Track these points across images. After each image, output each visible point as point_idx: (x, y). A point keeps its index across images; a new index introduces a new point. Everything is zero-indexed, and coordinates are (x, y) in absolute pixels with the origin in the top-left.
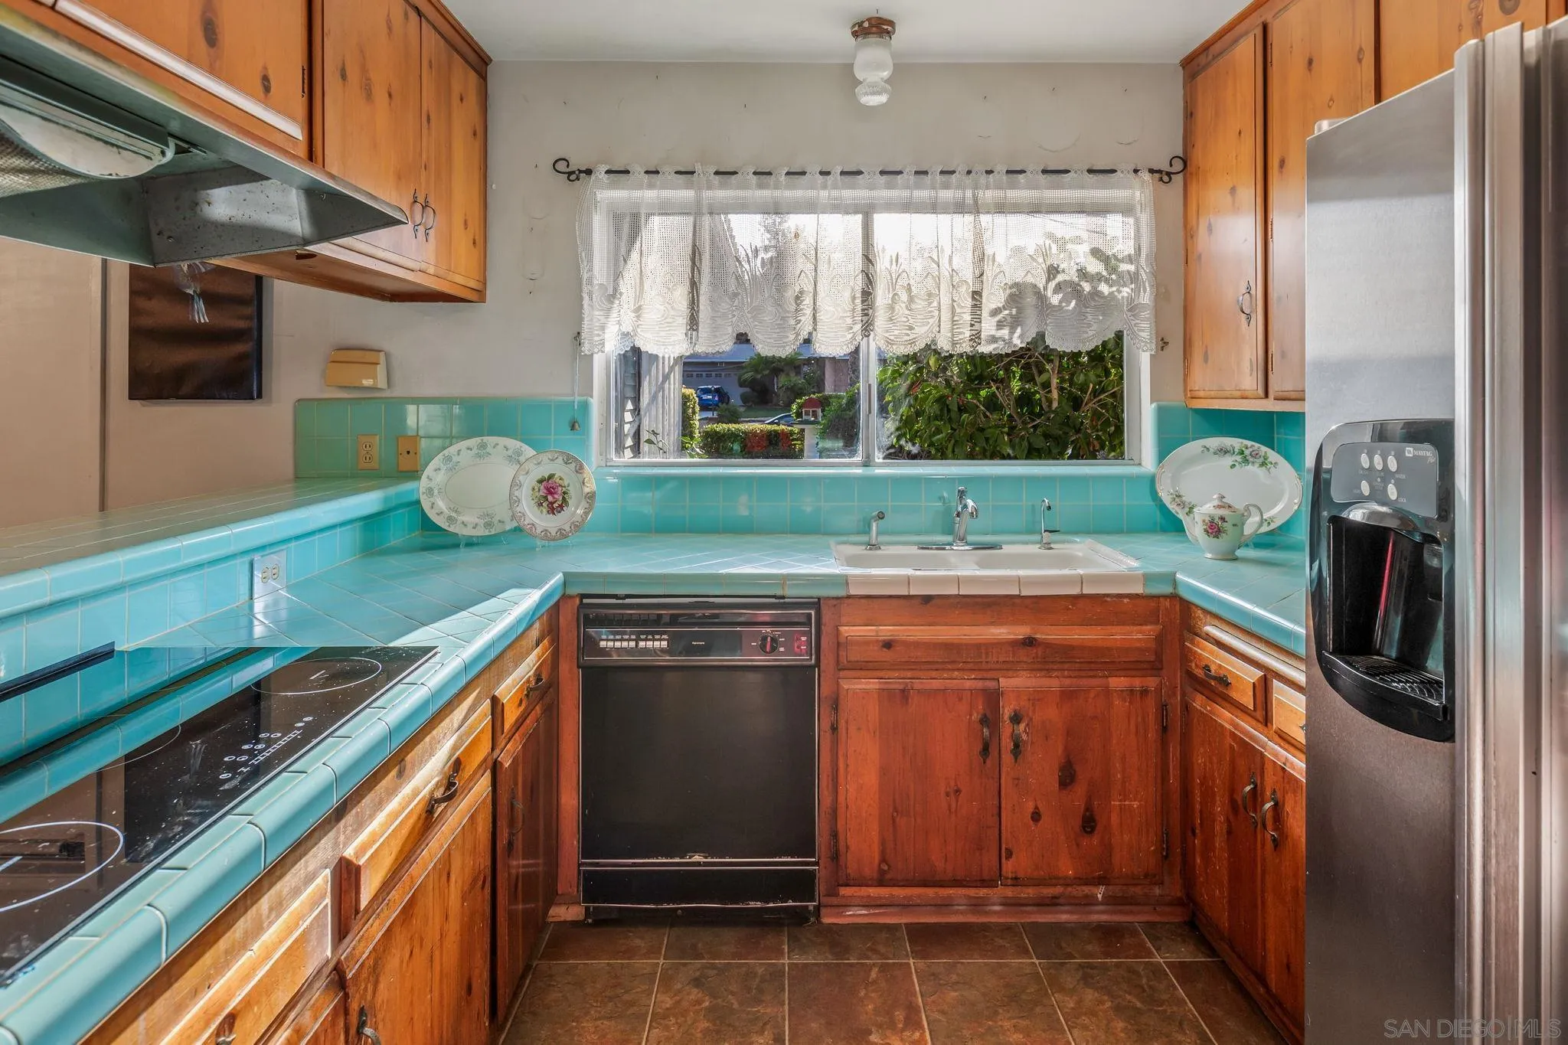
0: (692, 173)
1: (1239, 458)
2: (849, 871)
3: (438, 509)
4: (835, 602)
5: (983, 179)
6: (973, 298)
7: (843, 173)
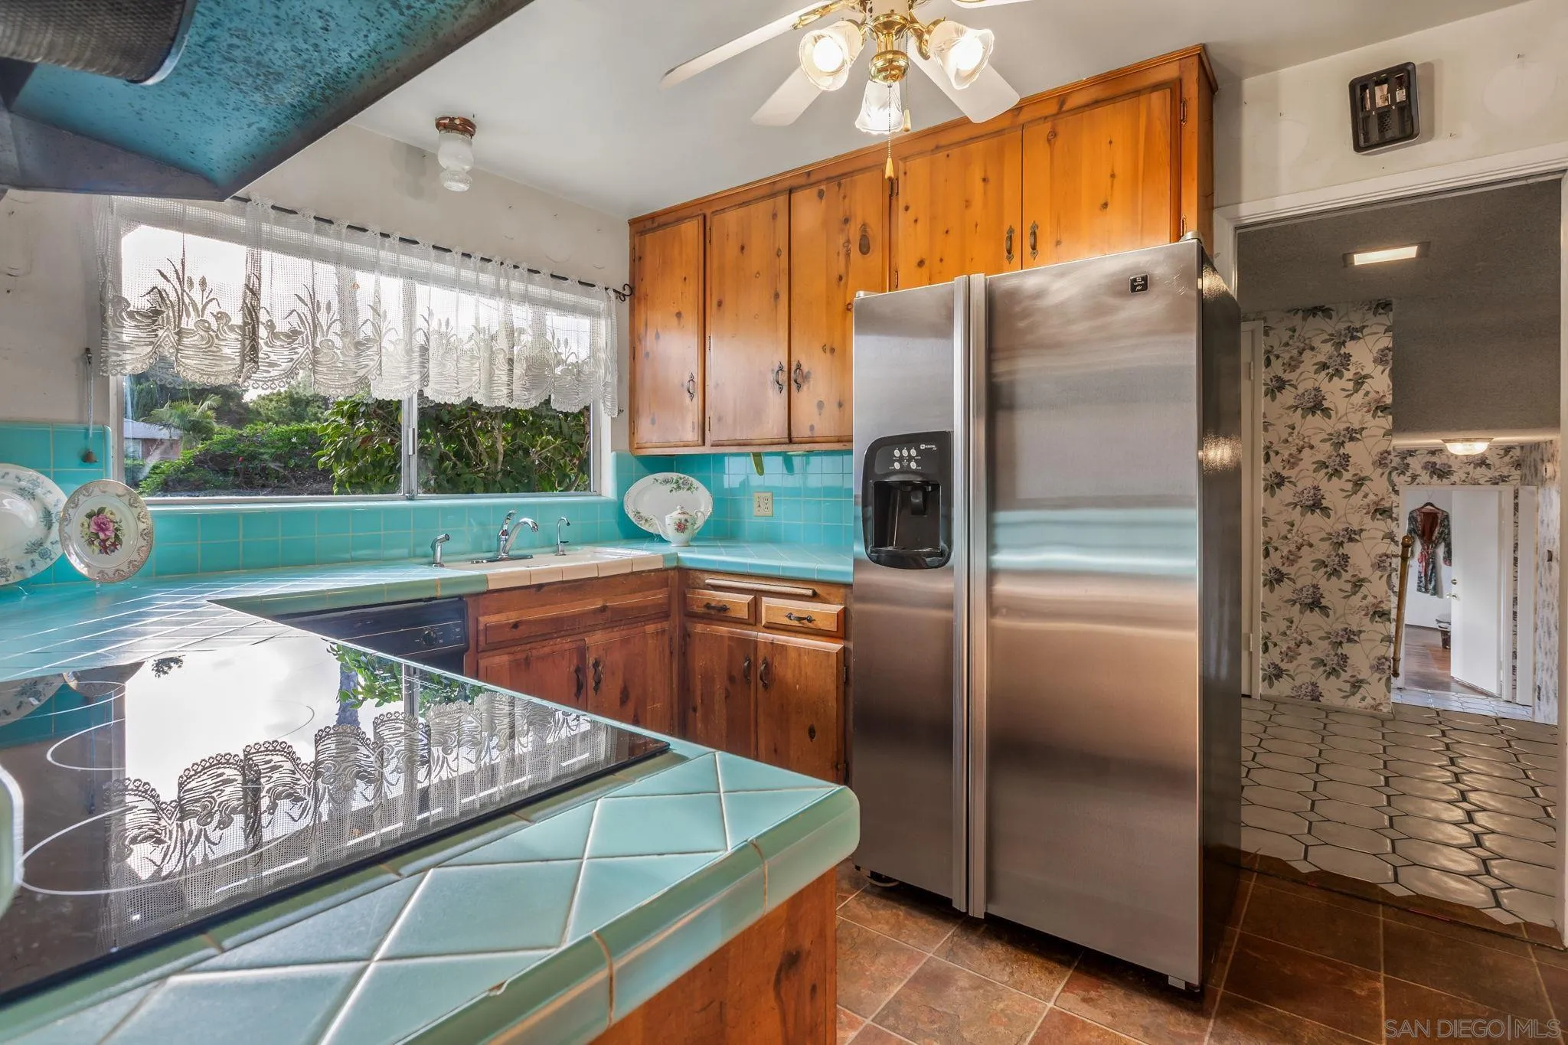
1: (675, 486)
4: (474, 598)
5: (512, 271)
6: (509, 364)
7: (401, 239)
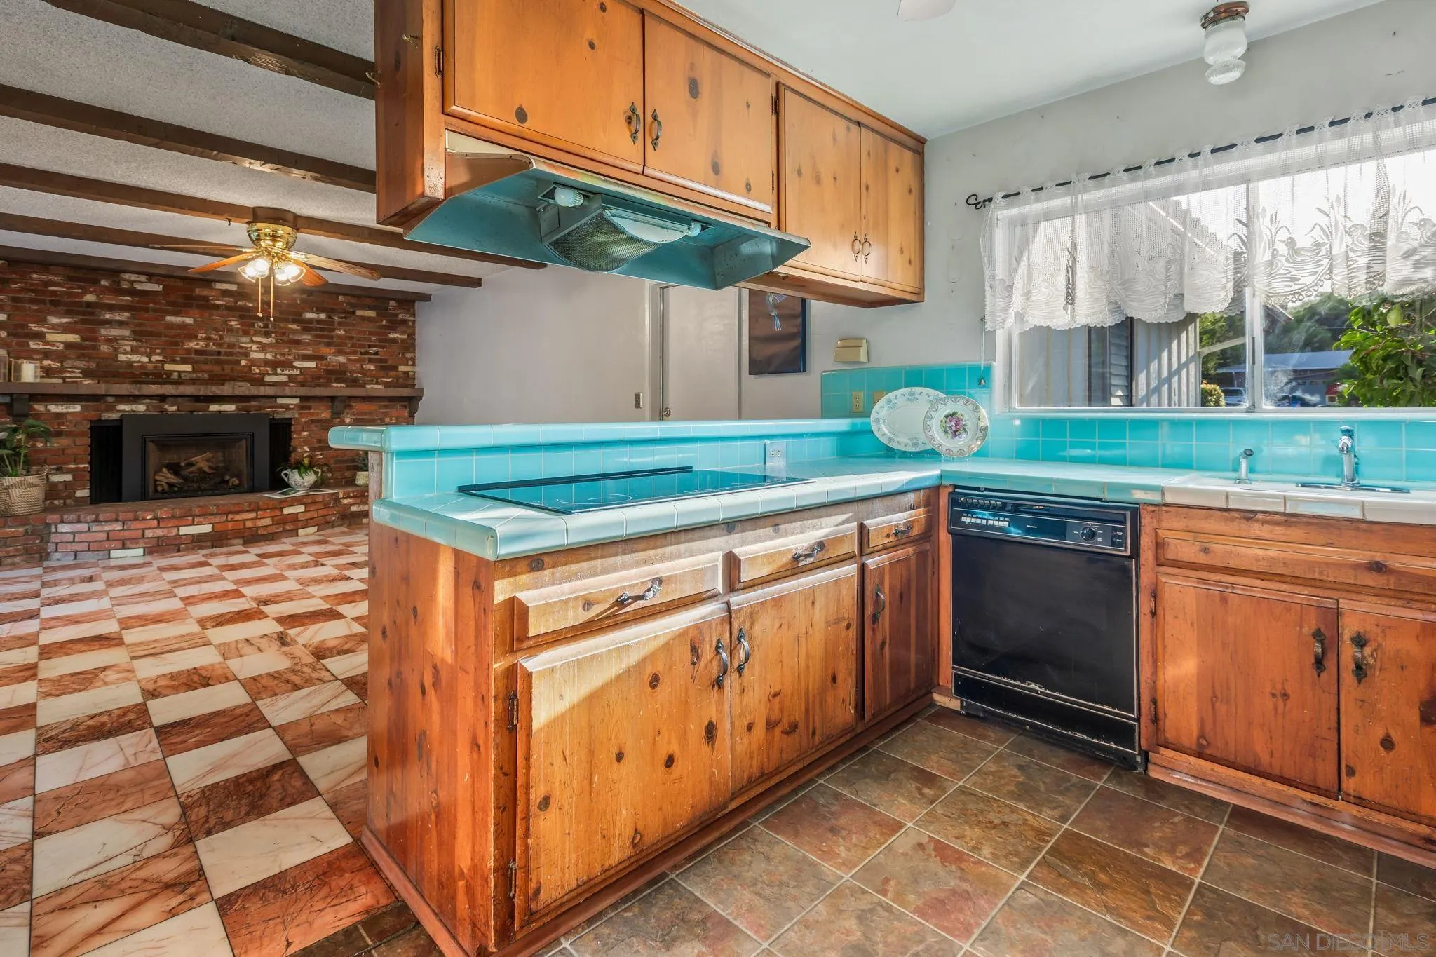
0: (1070, 183)
2: (1167, 735)
3: (883, 431)
4: (1153, 508)
5: (1388, 118)
6: (1373, 240)
7: (1213, 150)
